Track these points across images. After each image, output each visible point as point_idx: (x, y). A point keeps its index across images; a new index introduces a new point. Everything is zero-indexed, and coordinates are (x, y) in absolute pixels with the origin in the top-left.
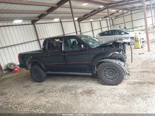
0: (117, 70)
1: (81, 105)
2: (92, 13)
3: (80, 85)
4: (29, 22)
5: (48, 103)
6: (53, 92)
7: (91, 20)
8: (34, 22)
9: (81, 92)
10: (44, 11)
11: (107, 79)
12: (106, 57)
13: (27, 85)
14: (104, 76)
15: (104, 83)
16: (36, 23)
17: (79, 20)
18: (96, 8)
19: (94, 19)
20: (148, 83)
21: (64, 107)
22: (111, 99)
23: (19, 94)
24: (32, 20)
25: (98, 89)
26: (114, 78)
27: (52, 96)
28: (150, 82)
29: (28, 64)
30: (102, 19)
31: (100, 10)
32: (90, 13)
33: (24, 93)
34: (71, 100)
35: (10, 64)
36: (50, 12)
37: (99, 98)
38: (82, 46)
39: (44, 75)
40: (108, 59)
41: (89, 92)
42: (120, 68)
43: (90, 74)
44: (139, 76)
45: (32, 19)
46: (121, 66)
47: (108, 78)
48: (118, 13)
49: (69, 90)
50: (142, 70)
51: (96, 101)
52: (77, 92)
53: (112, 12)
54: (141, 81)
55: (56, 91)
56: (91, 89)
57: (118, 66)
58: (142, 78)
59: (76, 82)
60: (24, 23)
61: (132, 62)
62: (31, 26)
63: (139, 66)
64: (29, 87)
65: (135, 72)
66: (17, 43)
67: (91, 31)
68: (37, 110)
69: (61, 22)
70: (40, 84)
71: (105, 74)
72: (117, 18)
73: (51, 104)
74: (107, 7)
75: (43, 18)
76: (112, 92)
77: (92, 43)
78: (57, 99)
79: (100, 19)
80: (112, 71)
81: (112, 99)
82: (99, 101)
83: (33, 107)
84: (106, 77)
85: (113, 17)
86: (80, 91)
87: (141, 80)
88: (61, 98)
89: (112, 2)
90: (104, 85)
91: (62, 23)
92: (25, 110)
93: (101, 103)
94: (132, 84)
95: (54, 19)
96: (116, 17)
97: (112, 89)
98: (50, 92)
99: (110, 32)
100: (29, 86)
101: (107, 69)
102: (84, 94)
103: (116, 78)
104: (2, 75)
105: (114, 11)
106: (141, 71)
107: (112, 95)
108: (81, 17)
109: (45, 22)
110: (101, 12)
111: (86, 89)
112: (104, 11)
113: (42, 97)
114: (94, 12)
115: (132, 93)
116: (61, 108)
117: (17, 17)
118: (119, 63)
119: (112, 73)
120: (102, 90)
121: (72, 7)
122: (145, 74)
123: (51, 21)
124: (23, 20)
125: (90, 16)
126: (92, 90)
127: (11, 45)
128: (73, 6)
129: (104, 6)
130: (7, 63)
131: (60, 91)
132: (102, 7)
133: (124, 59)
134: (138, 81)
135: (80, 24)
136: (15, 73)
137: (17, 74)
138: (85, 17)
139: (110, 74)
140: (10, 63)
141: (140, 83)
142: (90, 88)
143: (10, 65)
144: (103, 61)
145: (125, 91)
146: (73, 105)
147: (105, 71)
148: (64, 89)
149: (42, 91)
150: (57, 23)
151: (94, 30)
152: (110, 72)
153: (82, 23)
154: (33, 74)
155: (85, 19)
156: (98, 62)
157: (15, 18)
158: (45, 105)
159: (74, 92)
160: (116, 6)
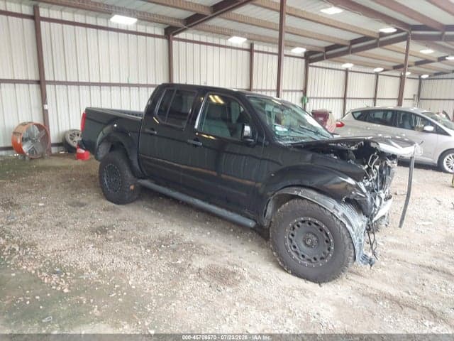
0: (331, 236)
1: (174, 307)
2: (355, 43)
3: (212, 245)
4: (156, 29)
5: (94, 269)
6: (128, 243)
7: (349, 66)
8: (170, 32)
9: (200, 269)
10: (202, 5)
11: (293, 254)
12: (308, 184)
13: (82, 201)
14: (288, 240)
15: (282, 262)
16: (176, 36)
17: (310, 57)
18: (371, 32)
19: (356, 64)
20: (426, 310)
21: (125, 294)
22: (269, 322)
23: (45, 217)
24: (167, 26)
25: (255, 278)
26: (315, 259)
27: (120, 251)
28: (431, 312)
29: (99, 145)
30: (384, 70)
31: (381, 41)
32: (349, 44)
33: (57, 220)
34: (158, 280)
35: (74, 134)
36: (221, 13)
37: (237, 304)
38: (247, 129)
39: (132, 187)
40: (314, 193)
41: (222, 277)
42: (344, 232)
43: (250, 224)
44: (409, 277)
45: (167, 21)
46: (348, 226)
47: (296, 253)
48: (444, 62)
49: (174, 250)
50: (433, 264)
51: (224, 312)
52: (190, 265)
53: (421, 54)
54: (407, 295)
55: (137, 242)
56: (235, 268)
57: (338, 223)
58: (416, 286)
59: (209, 233)
60: (141, 29)
61: (400, 227)
62: (161, 43)
63: (430, 247)
64: (82, 208)
65: (405, 261)
66: (108, 81)
67: (338, 98)
68: (55, 277)
69: (251, 50)
70: (113, 210)
71: (293, 235)
72: (438, 79)
73: (99, 272)
74: (408, 35)
75: (198, 26)
76: (288, 299)
77: (286, 130)
78: (123, 266)
79: (379, 70)
80: (315, 235)
81: (276, 321)
82: (232, 313)
83: (51, 264)
84: (295, 247)
85: (426, 73)
86: (200, 263)
87: (409, 293)
88: (135, 267)
89: (428, 24)
90: (282, 268)
91: (255, 54)
92: (25, 267)
93: (234, 321)
94: (369, 296)
95: (230, 35)
96: (436, 74)
97: (295, 291)
98: (121, 239)
99: (389, 115)
100: (82, 205)
101: (303, 222)
102: (205, 277)
103: (322, 258)
104: (42, 155)
105: (427, 52)
106: (428, 263)
107: (284, 308)
108: (318, 50)
109: (203, 39)
110: (386, 47)
111: (221, 265)
112: (394, 45)
113: (91, 246)
114: (363, 43)
115: (347, 326)
116: (117, 295)
117: (123, 8)
118: (344, 216)
119: (315, 239)
120: (265, 283)
121: (286, 10)
122: (434, 278)
123: (222, 42)
124: (139, 19)
125: (346, 52)
126: (234, 273)
127: (80, 81)
128: (290, 8)
129: (395, 30)
130: (68, 129)
131: (149, 247)
132: (389, 30)
133: (367, 208)
134: (394, 295)
135: (310, 69)
136: (76, 161)
137: (80, 162)
138: (328, 53)
139: (308, 243)
140: (73, 130)
141: (398, 302)
142: (233, 265)
143: (71, 135)
144: (296, 193)
145: (333, 309)
146: (152, 298)
147: (294, 228)
148: (161, 245)
149: (103, 230)
150: (239, 51)
151: (349, 98)
152: (310, 236)
153: (318, 69)
154: (105, 174)
155: (328, 57)
156: (280, 192)
157: (119, 8)
158: (82, 272)
159: (182, 262)
160: (440, 38)
